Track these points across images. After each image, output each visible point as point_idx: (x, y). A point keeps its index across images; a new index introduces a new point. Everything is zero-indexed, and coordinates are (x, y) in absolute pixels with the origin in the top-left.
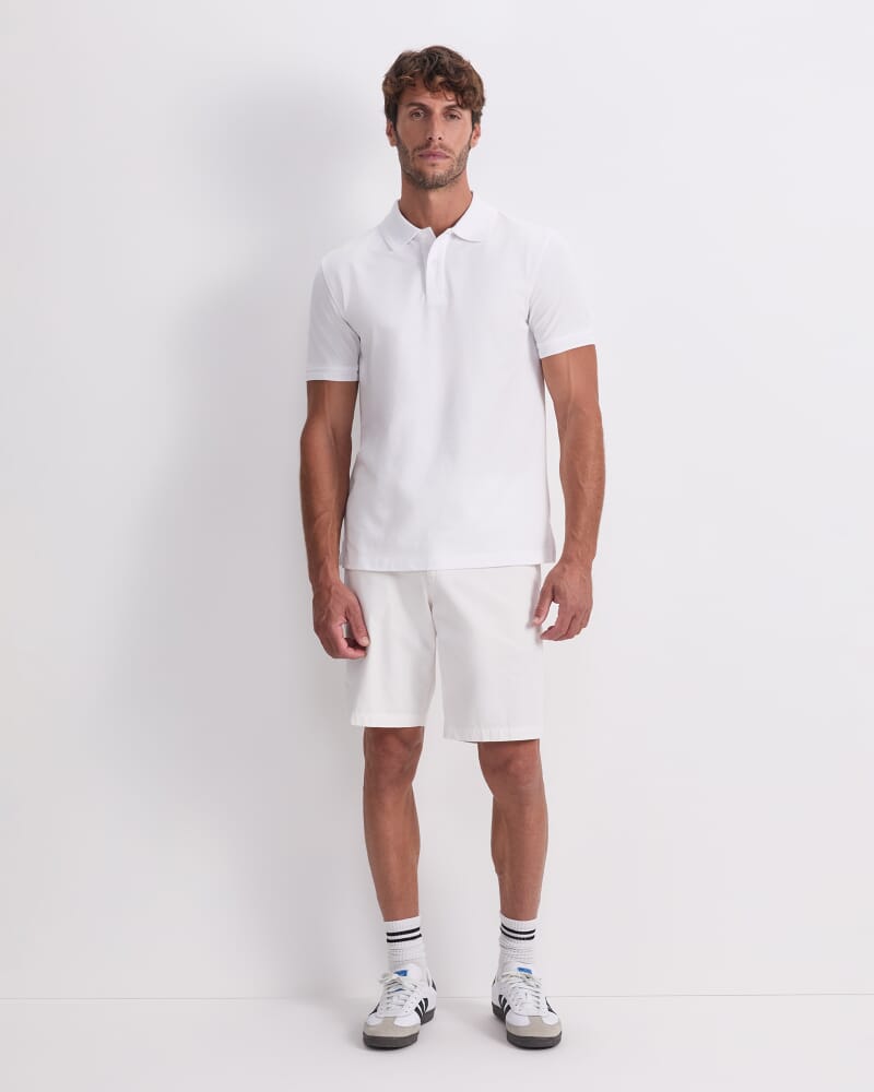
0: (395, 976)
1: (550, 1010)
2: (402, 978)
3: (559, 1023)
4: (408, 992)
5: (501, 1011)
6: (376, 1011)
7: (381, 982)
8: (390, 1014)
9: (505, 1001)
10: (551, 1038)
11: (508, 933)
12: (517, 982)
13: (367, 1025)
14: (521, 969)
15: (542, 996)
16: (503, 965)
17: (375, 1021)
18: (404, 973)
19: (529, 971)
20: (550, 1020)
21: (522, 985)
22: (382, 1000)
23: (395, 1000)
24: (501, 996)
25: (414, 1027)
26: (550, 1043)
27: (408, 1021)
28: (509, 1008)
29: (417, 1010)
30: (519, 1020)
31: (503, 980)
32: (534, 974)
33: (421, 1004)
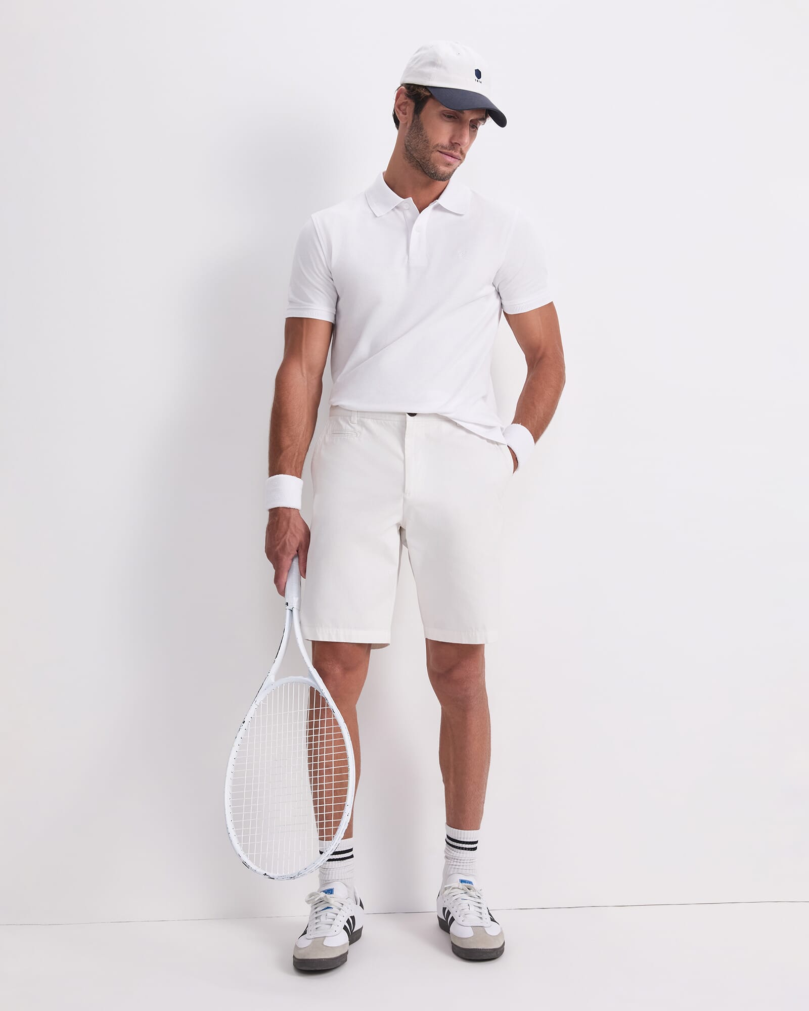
0: (323, 894)
1: (493, 920)
2: (328, 896)
3: (502, 933)
4: (335, 910)
5: (445, 924)
6: (305, 933)
7: (308, 902)
8: (319, 934)
9: (449, 913)
10: (495, 950)
11: (452, 843)
12: (459, 894)
13: (297, 948)
14: (462, 881)
15: (484, 907)
16: (447, 876)
17: (305, 943)
18: (330, 891)
19: (470, 882)
20: (492, 930)
21: (465, 897)
22: (310, 921)
23: (323, 919)
24: (444, 909)
25: (344, 946)
26: (494, 955)
27: (337, 940)
28: (453, 919)
29: (345, 928)
30: (463, 931)
31: (447, 892)
32: (475, 885)
33: (348, 921)
